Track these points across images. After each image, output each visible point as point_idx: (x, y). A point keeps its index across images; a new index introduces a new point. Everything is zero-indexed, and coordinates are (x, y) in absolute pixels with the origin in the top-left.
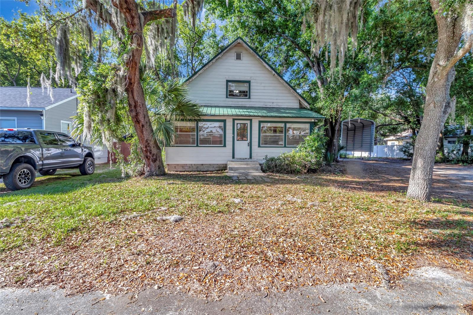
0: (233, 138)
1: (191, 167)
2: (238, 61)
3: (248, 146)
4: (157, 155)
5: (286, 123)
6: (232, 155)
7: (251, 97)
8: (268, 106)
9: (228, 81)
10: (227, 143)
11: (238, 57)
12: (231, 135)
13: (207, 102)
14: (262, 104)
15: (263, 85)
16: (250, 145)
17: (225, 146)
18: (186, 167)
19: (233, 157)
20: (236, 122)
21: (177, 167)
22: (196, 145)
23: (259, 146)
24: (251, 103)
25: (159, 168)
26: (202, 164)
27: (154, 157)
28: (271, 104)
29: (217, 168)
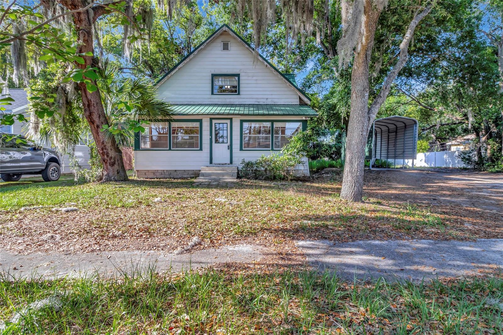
0: (211, 139)
1: (163, 173)
2: (226, 52)
3: (228, 149)
4: (115, 158)
5: (272, 122)
6: (209, 160)
7: (241, 93)
8: (261, 103)
9: (214, 76)
10: (203, 145)
11: (226, 47)
12: (209, 137)
13: (190, 100)
14: (254, 100)
15: (255, 78)
16: (230, 148)
17: (201, 149)
18: (158, 174)
19: (211, 162)
20: (214, 122)
21: (147, 174)
22: (168, 149)
23: (241, 149)
24: (241, 100)
25: (118, 173)
26: (176, 171)
27: (112, 161)
28: (265, 100)
29: (192, 174)
